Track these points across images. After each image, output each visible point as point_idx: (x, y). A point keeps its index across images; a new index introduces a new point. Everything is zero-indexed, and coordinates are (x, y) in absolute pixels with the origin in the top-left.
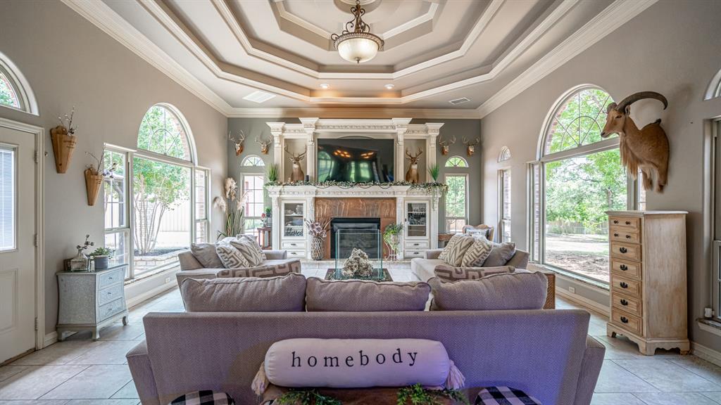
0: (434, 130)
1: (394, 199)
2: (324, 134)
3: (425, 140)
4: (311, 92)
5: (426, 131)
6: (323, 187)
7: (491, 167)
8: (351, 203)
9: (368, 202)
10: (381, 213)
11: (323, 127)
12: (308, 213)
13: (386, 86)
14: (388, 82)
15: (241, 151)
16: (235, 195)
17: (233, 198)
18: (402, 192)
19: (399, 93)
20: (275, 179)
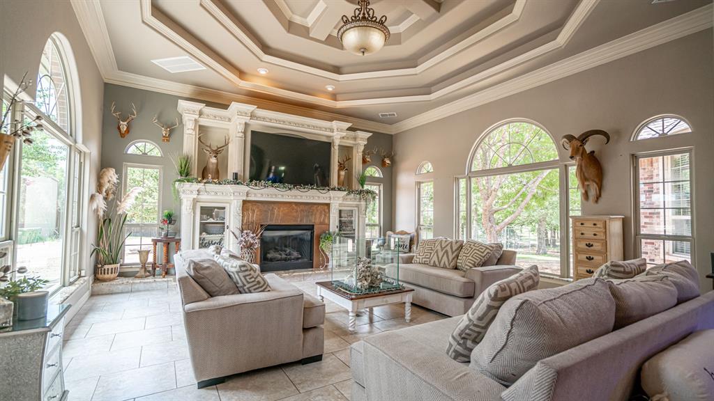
0: (363, 137)
1: (328, 205)
2: (257, 125)
3: (352, 147)
4: (241, 73)
5: (355, 139)
6: (257, 188)
7: (405, 180)
8: (284, 209)
9: (302, 207)
10: (315, 220)
11: (258, 118)
12: (233, 219)
13: (327, 86)
14: (331, 82)
15: (128, 131)
16: (114, 193)
17: (111, 197)
18: (339, 198)
19: (334, 96)
20: (187, 175)
